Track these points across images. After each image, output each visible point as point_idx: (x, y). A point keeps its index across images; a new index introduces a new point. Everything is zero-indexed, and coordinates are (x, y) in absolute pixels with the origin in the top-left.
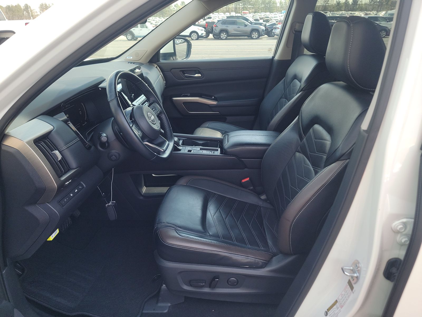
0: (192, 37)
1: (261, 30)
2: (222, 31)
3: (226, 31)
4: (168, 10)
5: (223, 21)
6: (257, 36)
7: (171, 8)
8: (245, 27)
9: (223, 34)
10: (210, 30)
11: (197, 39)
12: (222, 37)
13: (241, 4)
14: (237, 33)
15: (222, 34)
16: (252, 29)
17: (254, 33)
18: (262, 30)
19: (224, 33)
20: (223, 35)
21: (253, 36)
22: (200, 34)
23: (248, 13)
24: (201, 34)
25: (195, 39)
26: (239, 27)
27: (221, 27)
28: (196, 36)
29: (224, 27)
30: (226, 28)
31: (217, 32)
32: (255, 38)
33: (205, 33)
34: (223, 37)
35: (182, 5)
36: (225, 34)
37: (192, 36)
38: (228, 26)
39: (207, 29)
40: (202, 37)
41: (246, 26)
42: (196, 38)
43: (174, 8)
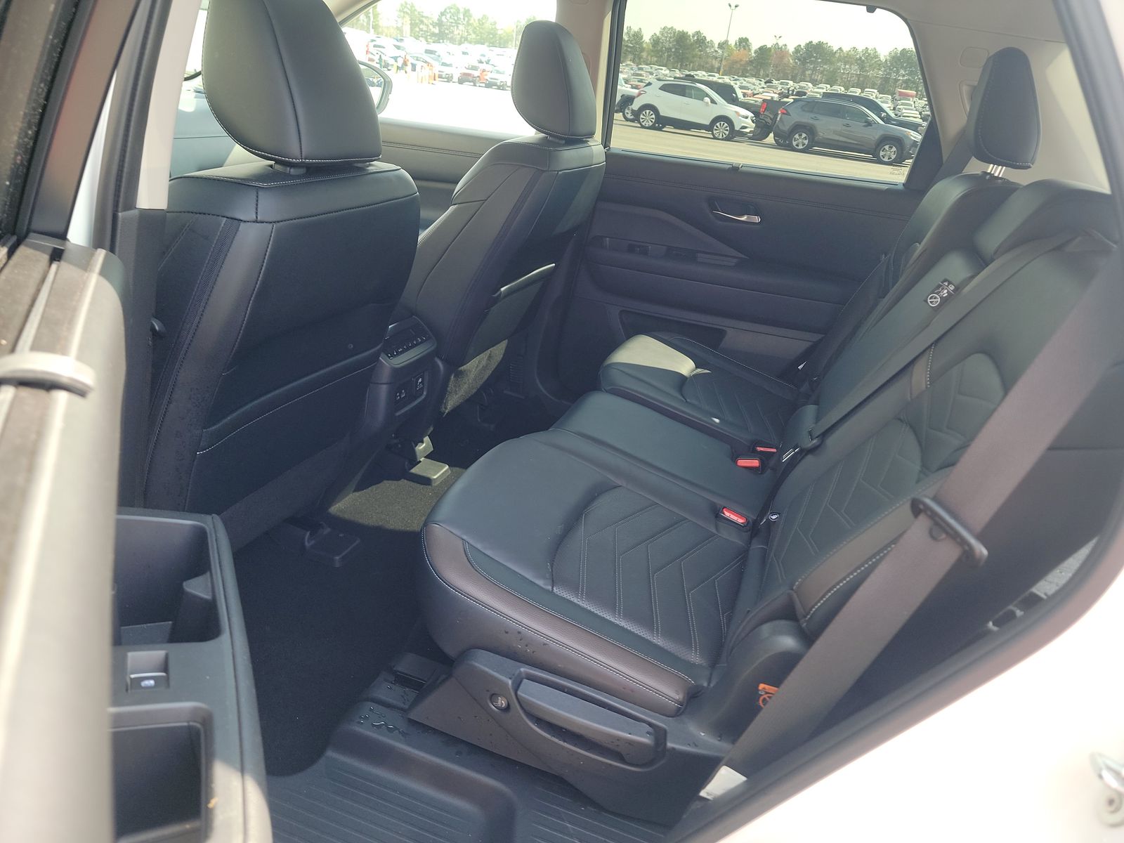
0: (715, 132)
1: (908, 144)
2: (798, 128)
3: (810, 130)
4: (699, 53)
5: (808, 102)
6: (893, 157)
7: (708, 49)
8: (864, 126)
9: (800, 135)
10: (770, 121)
11: (728, 139)
12: (794, 143)
13: (902, 72)
14: (838, 141)
15: (797, 136)
16: (883, 135)
17: (887, 147)
18: (912, 142)
19: (804, 135)
20: (800, 140)
21: (882, 153)
22: (737, 128)
23: (912, 96)
24: (740, 127)
25: (721, 137)
26: (847, 125)
27: (797, 117)
28: (727, 130)
29: (806, 118)
30: (811, 121)
31: (784, 129)
32: (886, 159)
33: (754, 125)
34: (797, 145)
35: (740, 45)
36: (805, 138)
37: (716, 130)
38: (819, 117)
39: (762, 117)
40: (742, 134)
41: (869, 124)
42: (724, 136)
43: (716, 51)
